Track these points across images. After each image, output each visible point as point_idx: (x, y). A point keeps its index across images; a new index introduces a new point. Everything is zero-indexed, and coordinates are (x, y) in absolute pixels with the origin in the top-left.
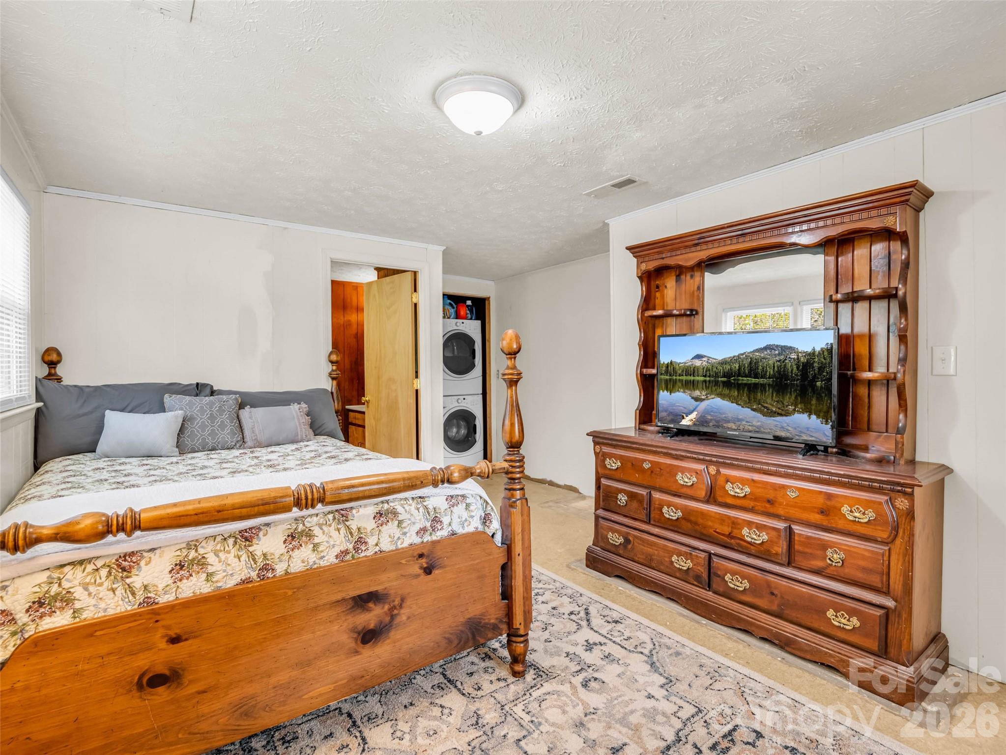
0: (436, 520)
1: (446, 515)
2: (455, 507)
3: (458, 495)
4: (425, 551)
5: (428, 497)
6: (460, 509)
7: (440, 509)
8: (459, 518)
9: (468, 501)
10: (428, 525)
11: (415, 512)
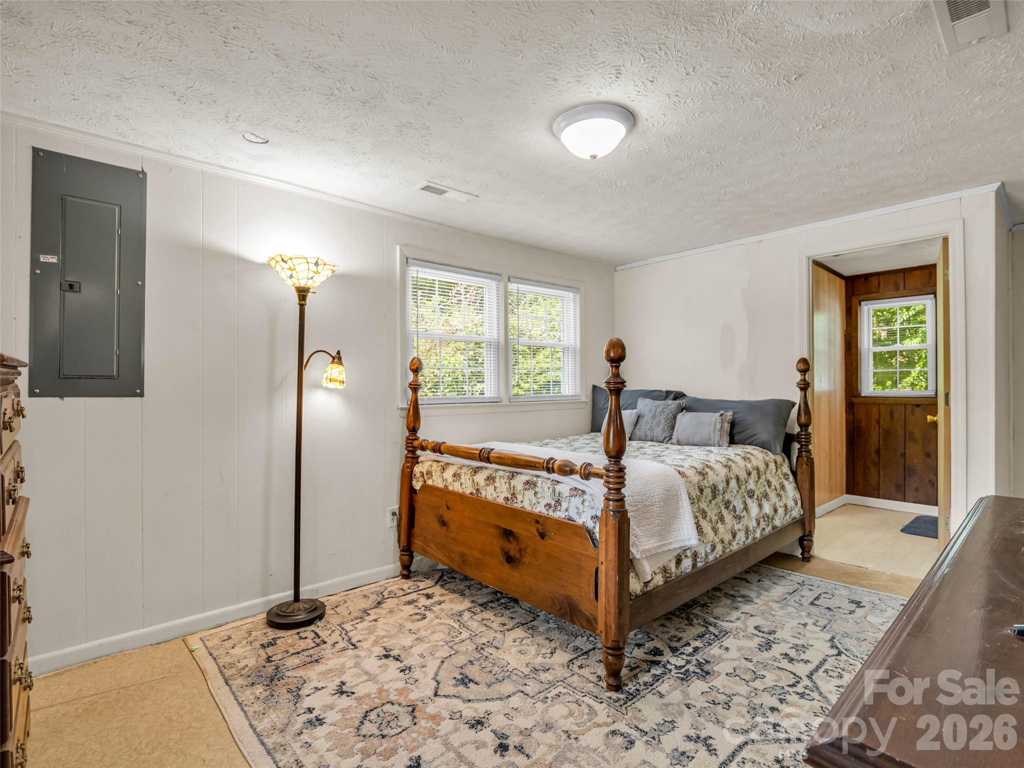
0: (558, 502)
1: (565, 501)
2: (573, 498)
3: (579, 489)
4: (540, 520)
5: (562, 483)
6: (576, 501)
7: (563, 494)
8: (577, 508)
9: (585, 497)
10: (553, 503)
11: (546, 489)
